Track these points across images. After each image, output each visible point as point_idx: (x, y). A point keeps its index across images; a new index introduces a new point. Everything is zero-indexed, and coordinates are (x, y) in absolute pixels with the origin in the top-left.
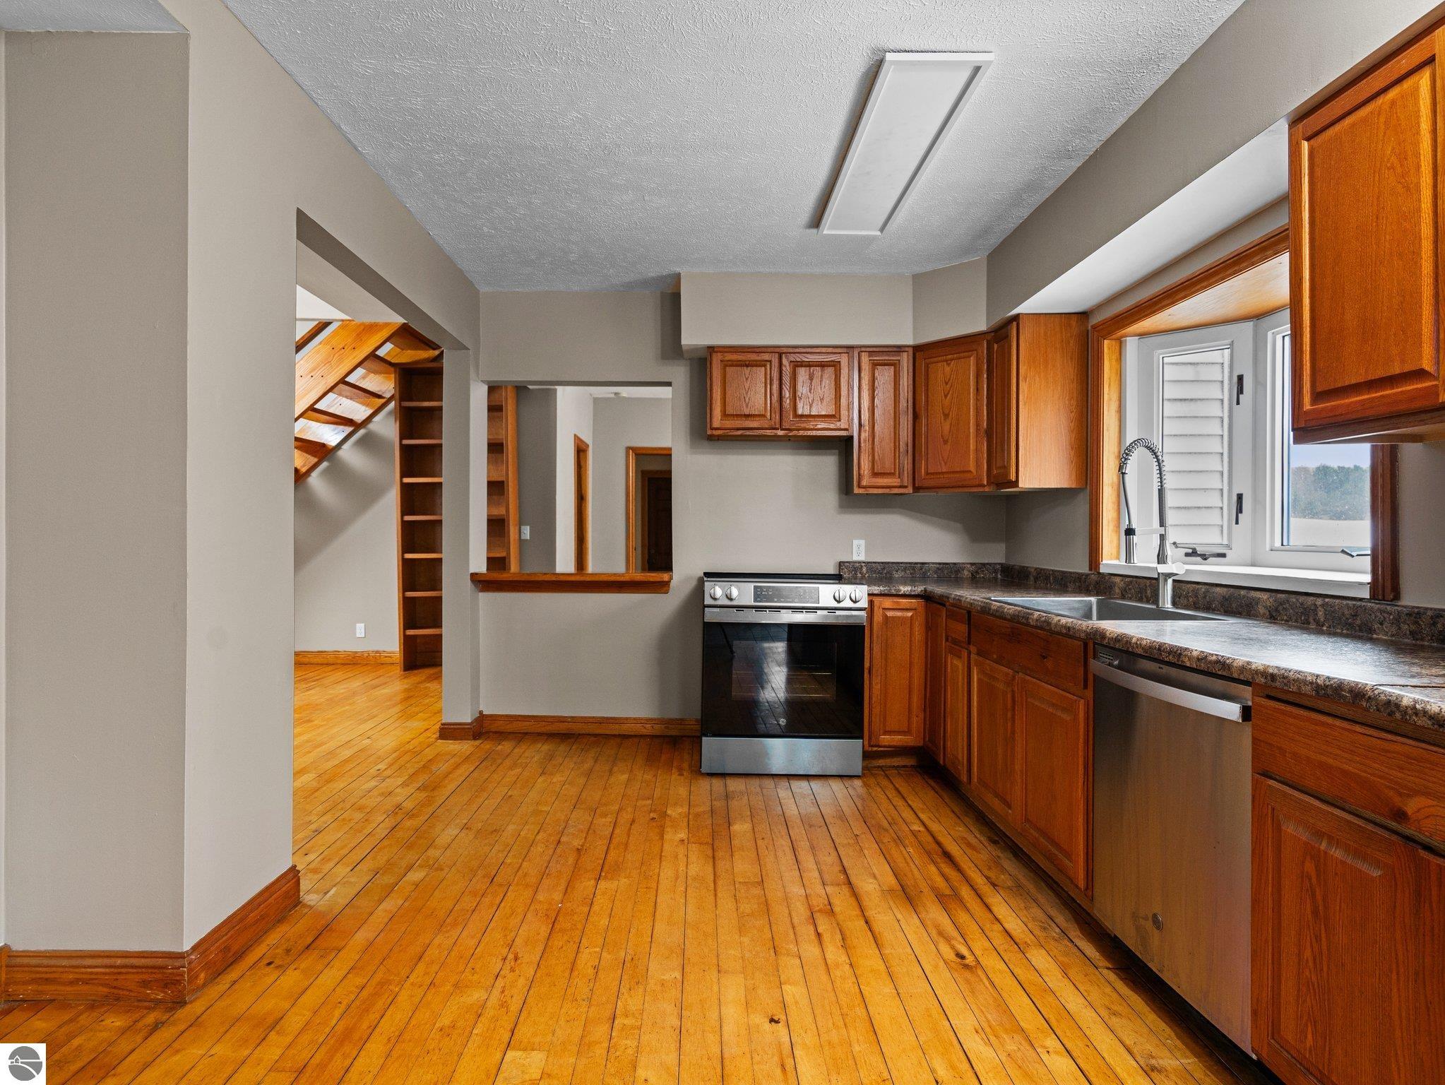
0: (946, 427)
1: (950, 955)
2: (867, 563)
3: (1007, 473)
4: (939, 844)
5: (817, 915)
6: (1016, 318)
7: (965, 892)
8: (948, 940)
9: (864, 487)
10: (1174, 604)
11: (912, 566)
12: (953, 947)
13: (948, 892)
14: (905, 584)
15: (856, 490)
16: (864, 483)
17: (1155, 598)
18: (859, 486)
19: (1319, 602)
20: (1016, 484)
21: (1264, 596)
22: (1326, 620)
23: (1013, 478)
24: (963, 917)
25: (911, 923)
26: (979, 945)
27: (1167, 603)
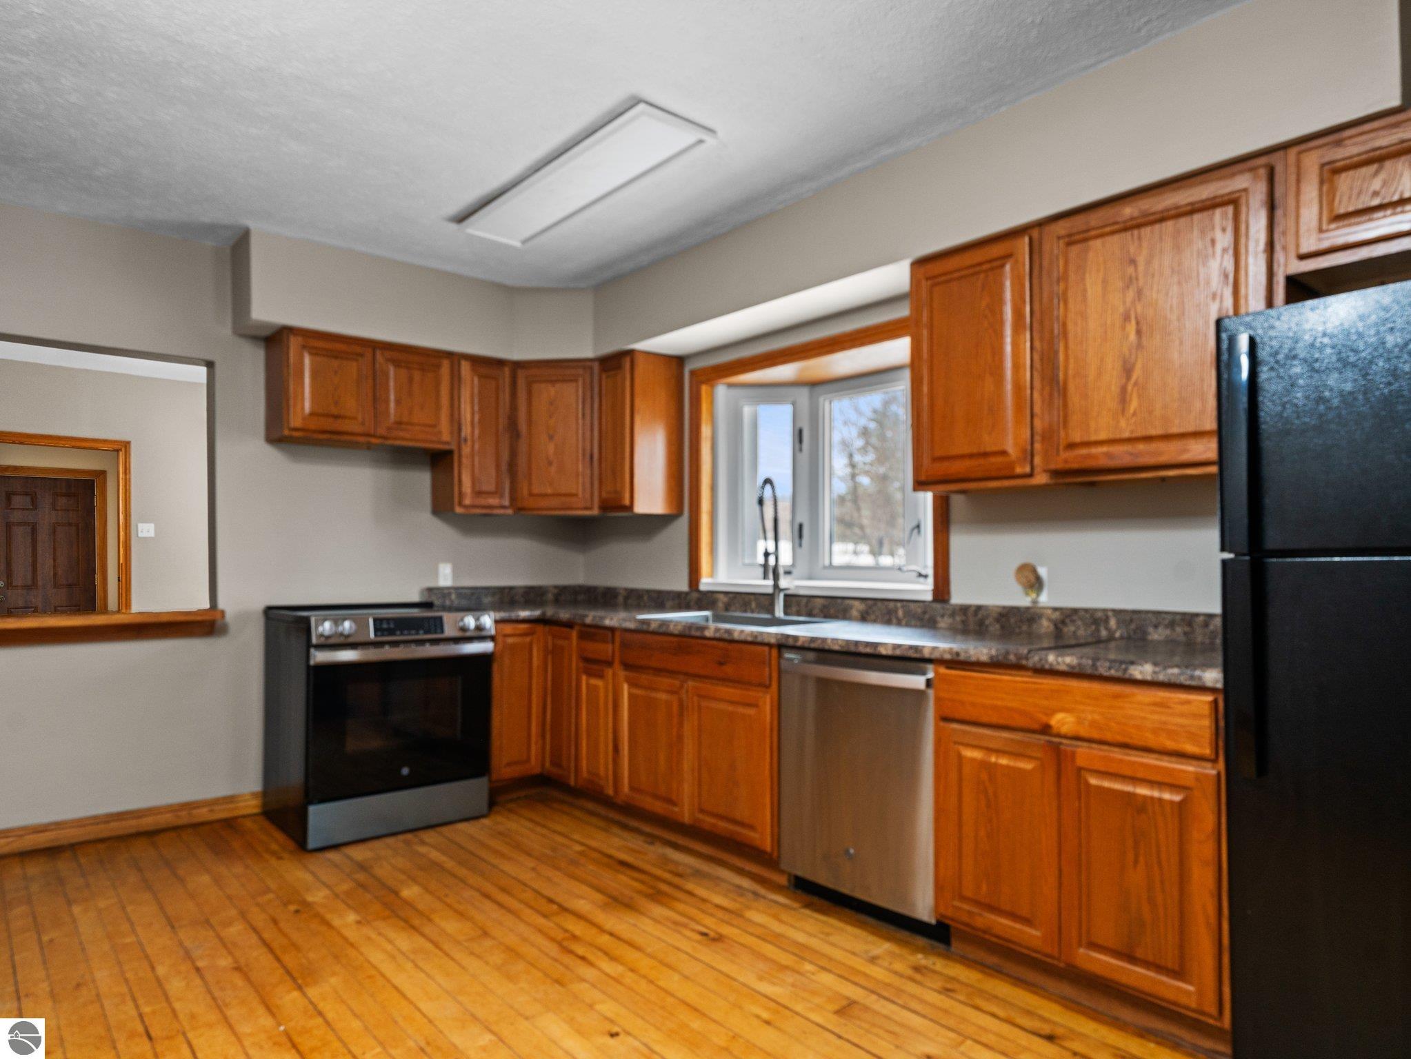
0: (551, 448)
1: (698, 937)
2: (456, 589)
3: (621, 498)
4: (610, 857)
5: (565, 943)
6: (631, 353)
7: (664, 887)
8: (685, 926)
9: (466, 507)
10: (786, 613)
11: (501, 591)
12: (693, 930)
13: (651, 891)
14: (524, 608)
15: (458, 510)
16: (467, 501)
17: (770, 608)
18: (460, 504)
19: (899, 605)
20: (631, 507)
21: (857, 603)
22: (904, 617)
23: (627, 502)
24: (681, 907)
25: (646, 924)
26: (709, 921)
27: (779, 612)
